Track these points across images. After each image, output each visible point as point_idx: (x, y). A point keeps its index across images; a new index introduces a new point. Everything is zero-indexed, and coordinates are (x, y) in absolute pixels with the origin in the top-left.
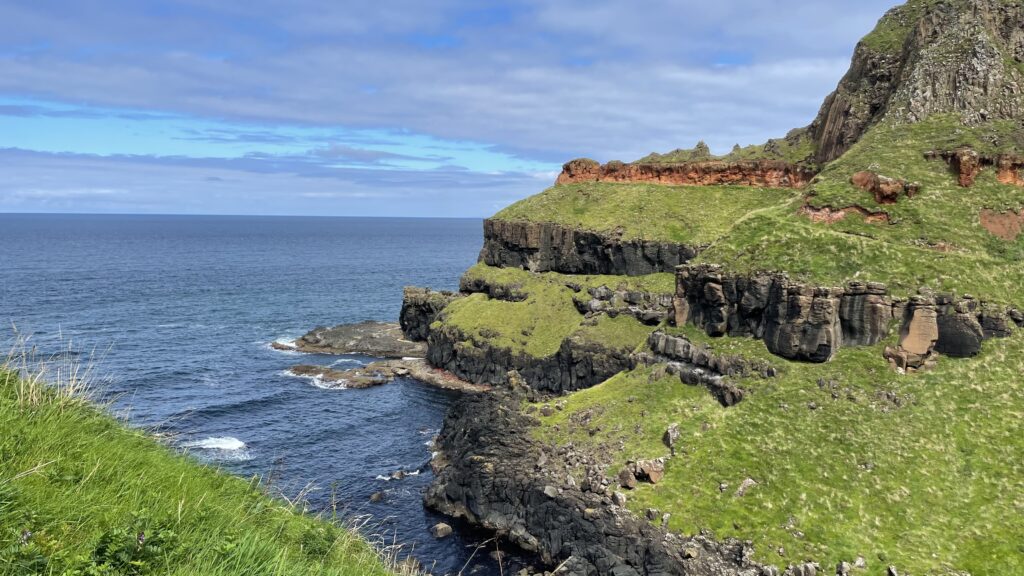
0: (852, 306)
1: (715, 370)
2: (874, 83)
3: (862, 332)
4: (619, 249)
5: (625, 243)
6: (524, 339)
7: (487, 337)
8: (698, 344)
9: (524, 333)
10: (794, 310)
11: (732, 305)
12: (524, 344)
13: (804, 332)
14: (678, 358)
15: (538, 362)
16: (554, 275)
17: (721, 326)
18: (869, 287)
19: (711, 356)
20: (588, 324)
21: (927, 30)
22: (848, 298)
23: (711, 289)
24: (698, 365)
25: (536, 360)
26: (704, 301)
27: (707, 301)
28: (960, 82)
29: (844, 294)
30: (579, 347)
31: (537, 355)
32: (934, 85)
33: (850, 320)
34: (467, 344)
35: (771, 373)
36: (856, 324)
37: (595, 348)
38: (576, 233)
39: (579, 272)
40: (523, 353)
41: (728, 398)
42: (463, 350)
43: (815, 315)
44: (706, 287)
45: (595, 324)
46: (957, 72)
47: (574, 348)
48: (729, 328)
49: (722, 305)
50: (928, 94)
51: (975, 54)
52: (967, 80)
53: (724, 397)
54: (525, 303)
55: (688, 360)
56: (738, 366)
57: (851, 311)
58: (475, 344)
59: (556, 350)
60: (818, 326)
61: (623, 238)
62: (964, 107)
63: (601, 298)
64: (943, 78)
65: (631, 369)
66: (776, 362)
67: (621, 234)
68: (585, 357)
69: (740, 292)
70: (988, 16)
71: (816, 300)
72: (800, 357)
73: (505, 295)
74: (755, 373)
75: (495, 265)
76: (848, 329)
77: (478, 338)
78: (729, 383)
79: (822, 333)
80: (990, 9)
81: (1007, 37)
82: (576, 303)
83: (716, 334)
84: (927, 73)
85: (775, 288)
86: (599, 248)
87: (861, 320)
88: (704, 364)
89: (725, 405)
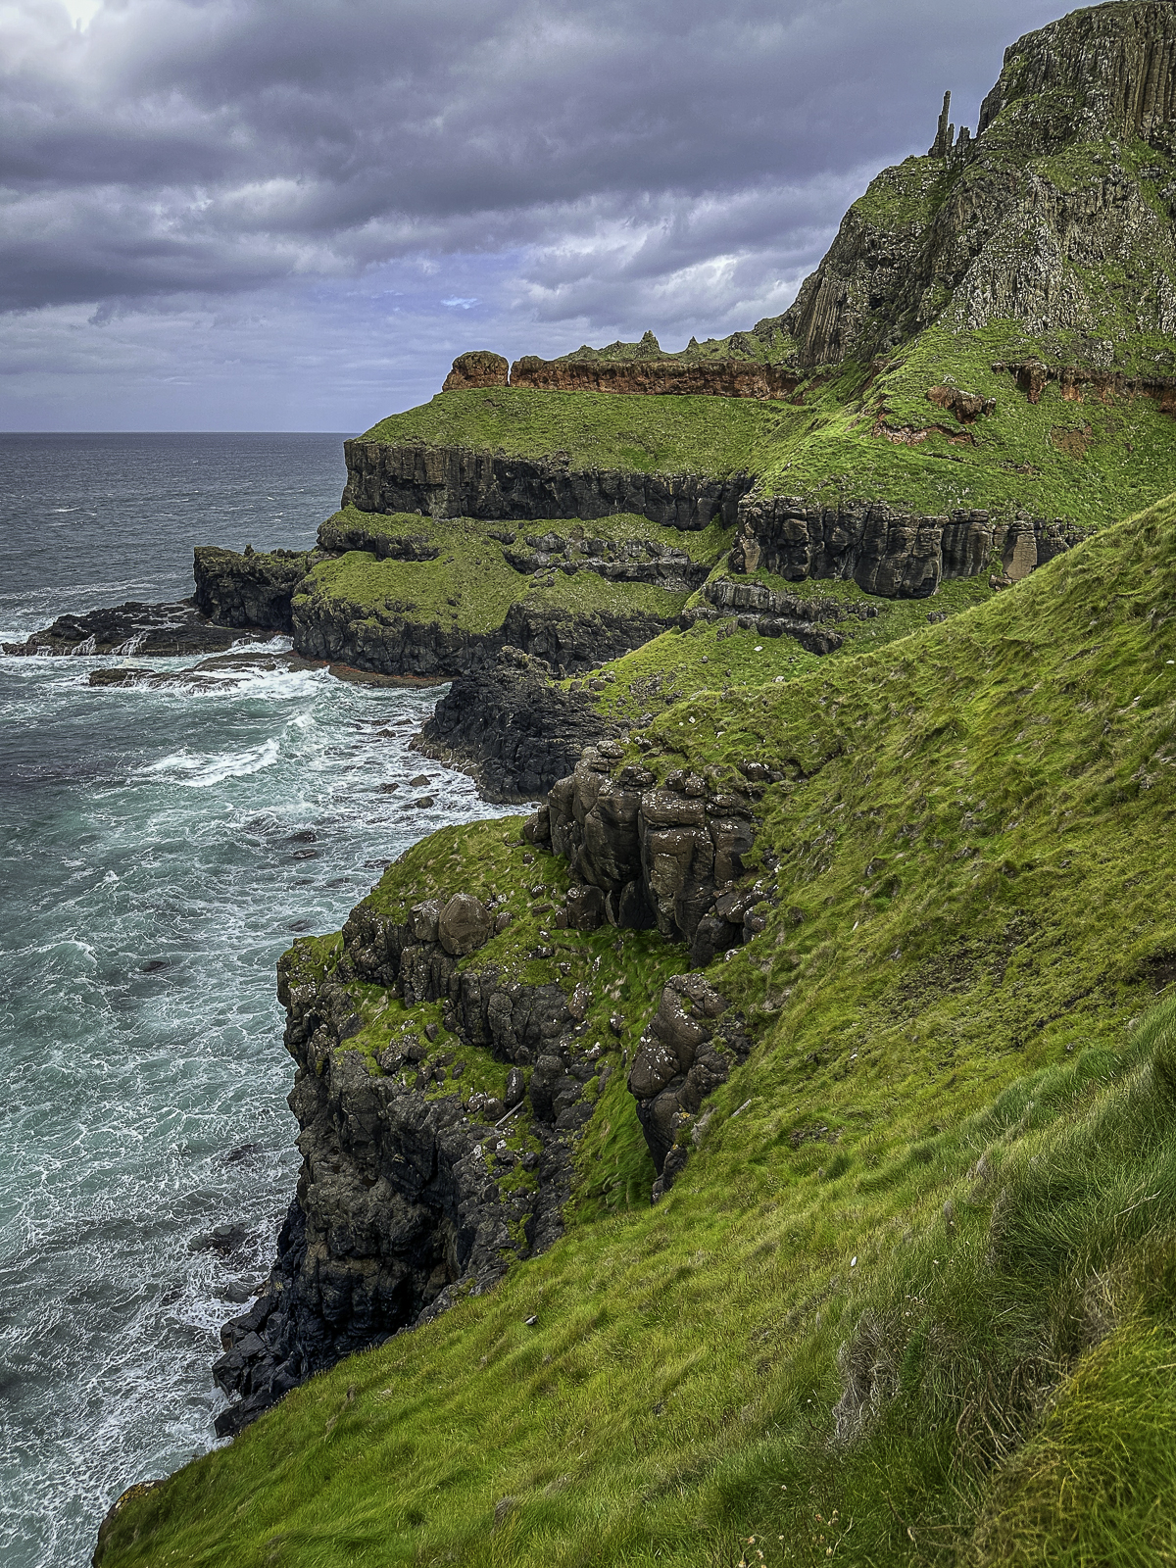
0: (955, 535)
1: (805, 615)
2: (873, 268)
3: (964, 563)
4: (566, 483)
5: (573, 474)
6: (453, 611)
7: (398, 610)
8: (780, 592)
9: (451, 603)
10: (896, 543)
11: (817, 542)
12: (455, 617)
13: (908, 566)
14: (753, 610)
15: (478, 638)
16: (470, 522)
17: (804, 568)
18: (972, 515)
19: (799, 603)
20: (543, 585)
21: (965, 212)
22: (952, 527)
23: (794, 527)
24: (783, 615)
25: (475, 636)
26: (781, 541)
27: (786, 540)
28: (1021, 283)
29: (948, 524)
30: (536, 616)
31: (476, 631)
32: (993, 284)
33: (953, 550)
34: (371, 622)
35: (872, 614)
36: (958, 554)
37: (557, 615)
38: (497, 462)
39: (504, 516)
40: (456, 629)
41: (824, 646)
42: (366, 631)
43: (921, 548)
44: (786, 524)
45: (551, 585)
46: (1018, 271)
47: (531, 617)
48: (813, 572)
49: (806, 544)
50: (988, 294)
51: (1037, 251)
52: (1028, 281)
53: (817, 645)
54: (437, 562)
55: (766, 611)
56: (830, 611)
57: (955, 541)
58: (383, 621)
59: (500, 623)
60: (924, 560)
61: (570, 469)
62: (1026, 312)
63: (550, 550)
64: (1003, 277)
65: (684, 628)
66: (878, 603)
67: (567, 463)
68: (547, 628)
69: (828, 527)
70: (1047, 205)
71: (922, 531)
72: (903, 594)
73: (405, 552)
74: (853, 615)
75: (375, 510)
76: (950, 561)
77: (386, 614)
78: (824, 629)
79: (929, 566)
80: (1050, 197)
81: (1062, 231)
82: (511, 559)
83: (798, 578)
84: (985, 271)
85: (873, 521)
86: (535, 483)
87: (964, 550)
88: (789, 611)
89: (820, 653)
